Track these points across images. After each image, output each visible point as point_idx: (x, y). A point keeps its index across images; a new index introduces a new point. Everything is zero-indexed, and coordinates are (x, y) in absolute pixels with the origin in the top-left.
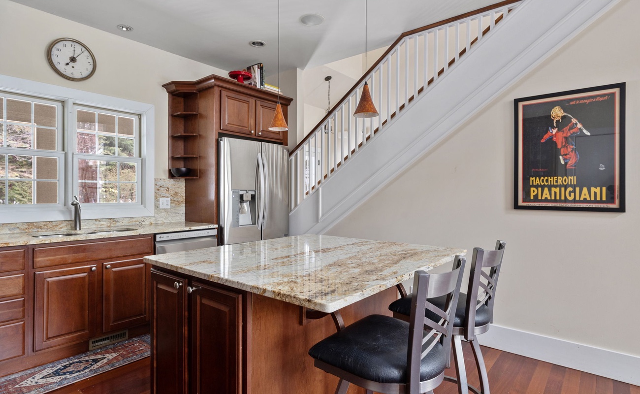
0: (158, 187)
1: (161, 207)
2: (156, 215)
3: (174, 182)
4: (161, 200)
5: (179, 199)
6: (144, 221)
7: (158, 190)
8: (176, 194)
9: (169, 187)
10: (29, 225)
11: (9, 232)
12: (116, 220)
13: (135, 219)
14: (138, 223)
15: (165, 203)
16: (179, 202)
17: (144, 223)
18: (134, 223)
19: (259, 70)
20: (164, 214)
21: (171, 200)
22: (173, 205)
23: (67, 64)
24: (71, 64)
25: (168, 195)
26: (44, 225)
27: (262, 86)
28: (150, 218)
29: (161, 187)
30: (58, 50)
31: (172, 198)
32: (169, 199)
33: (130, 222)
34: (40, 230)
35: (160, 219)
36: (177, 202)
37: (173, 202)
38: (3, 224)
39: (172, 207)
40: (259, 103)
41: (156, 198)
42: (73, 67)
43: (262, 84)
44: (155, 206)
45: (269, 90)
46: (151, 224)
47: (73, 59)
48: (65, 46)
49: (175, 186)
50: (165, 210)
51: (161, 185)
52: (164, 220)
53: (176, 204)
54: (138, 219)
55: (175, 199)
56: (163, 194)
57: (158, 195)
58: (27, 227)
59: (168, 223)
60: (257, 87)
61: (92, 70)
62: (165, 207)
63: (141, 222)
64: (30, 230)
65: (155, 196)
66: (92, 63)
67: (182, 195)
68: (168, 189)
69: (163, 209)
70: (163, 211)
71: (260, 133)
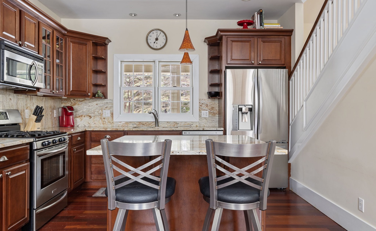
0: (201, 104)
1: (203, 116)
2: (200, 121)
3: (211, 101)
4: (203, 112)
5: (214, 112)
6: (192, 124)
7: (201, 106)
8: (212, 108)
9: (208, 104)
10: (139, 123)
11: (132, 126)
12: (178, 123)
13: (188, 123)
14: (189, 125)
15: (205, 114)
16: (214, 114)
17: (192, 126)
18: (187, 125)
19: (259, 15)
20: (204, 120)
21: (209, 112)
22: (211, 115)
23: (154, 43)
24: (156, 42)
25: (207, 109)
26: (145, 123)
27: (261, 27)
28: (196, 122)
29: (203, 104)
30: (150, 36)
31: (209, 111)
32: (207, 111)
33: (185, 124)
34: (143, 126)
35: (202, 124)
36: (213, 114)
37: (210, 113)
38: (130, 122)
39: (209, 116)
40: (260, 40)
41: (200, 110)
42: (157, 43)
43: (261, 25)
44: (199, 115)
45: (269, 28)
46: (197, 126)
47: (157, 39)
48: (153, 33)
49: (211, 104)
50: (205, 118)
51: (203, 103)
52: (204, 124)
53: (212, 115)
54: (190, 123)
55: (212, 112)
56: (204, 108)
57: (201, 109)
58: (139, 124)
59: (207, 126)
60: (257, 28)
61: (165, 42)
62: (205, 116)
63: (191, 125)
64: (140, 125)
65: (199, 110)
66: (165, 38)
67: (216, 109)
68: (207, 105)
69: (204, 118)
70: (204, 119)
71: (260, 62)
